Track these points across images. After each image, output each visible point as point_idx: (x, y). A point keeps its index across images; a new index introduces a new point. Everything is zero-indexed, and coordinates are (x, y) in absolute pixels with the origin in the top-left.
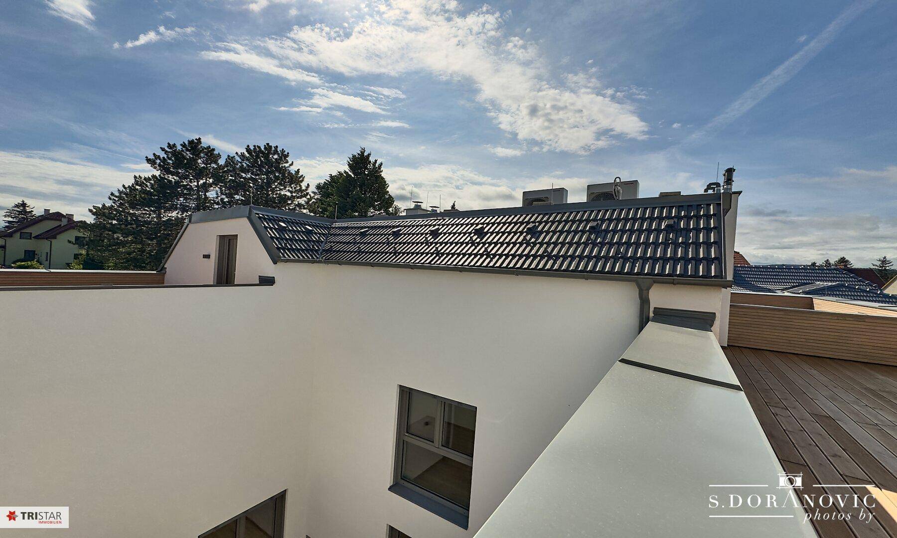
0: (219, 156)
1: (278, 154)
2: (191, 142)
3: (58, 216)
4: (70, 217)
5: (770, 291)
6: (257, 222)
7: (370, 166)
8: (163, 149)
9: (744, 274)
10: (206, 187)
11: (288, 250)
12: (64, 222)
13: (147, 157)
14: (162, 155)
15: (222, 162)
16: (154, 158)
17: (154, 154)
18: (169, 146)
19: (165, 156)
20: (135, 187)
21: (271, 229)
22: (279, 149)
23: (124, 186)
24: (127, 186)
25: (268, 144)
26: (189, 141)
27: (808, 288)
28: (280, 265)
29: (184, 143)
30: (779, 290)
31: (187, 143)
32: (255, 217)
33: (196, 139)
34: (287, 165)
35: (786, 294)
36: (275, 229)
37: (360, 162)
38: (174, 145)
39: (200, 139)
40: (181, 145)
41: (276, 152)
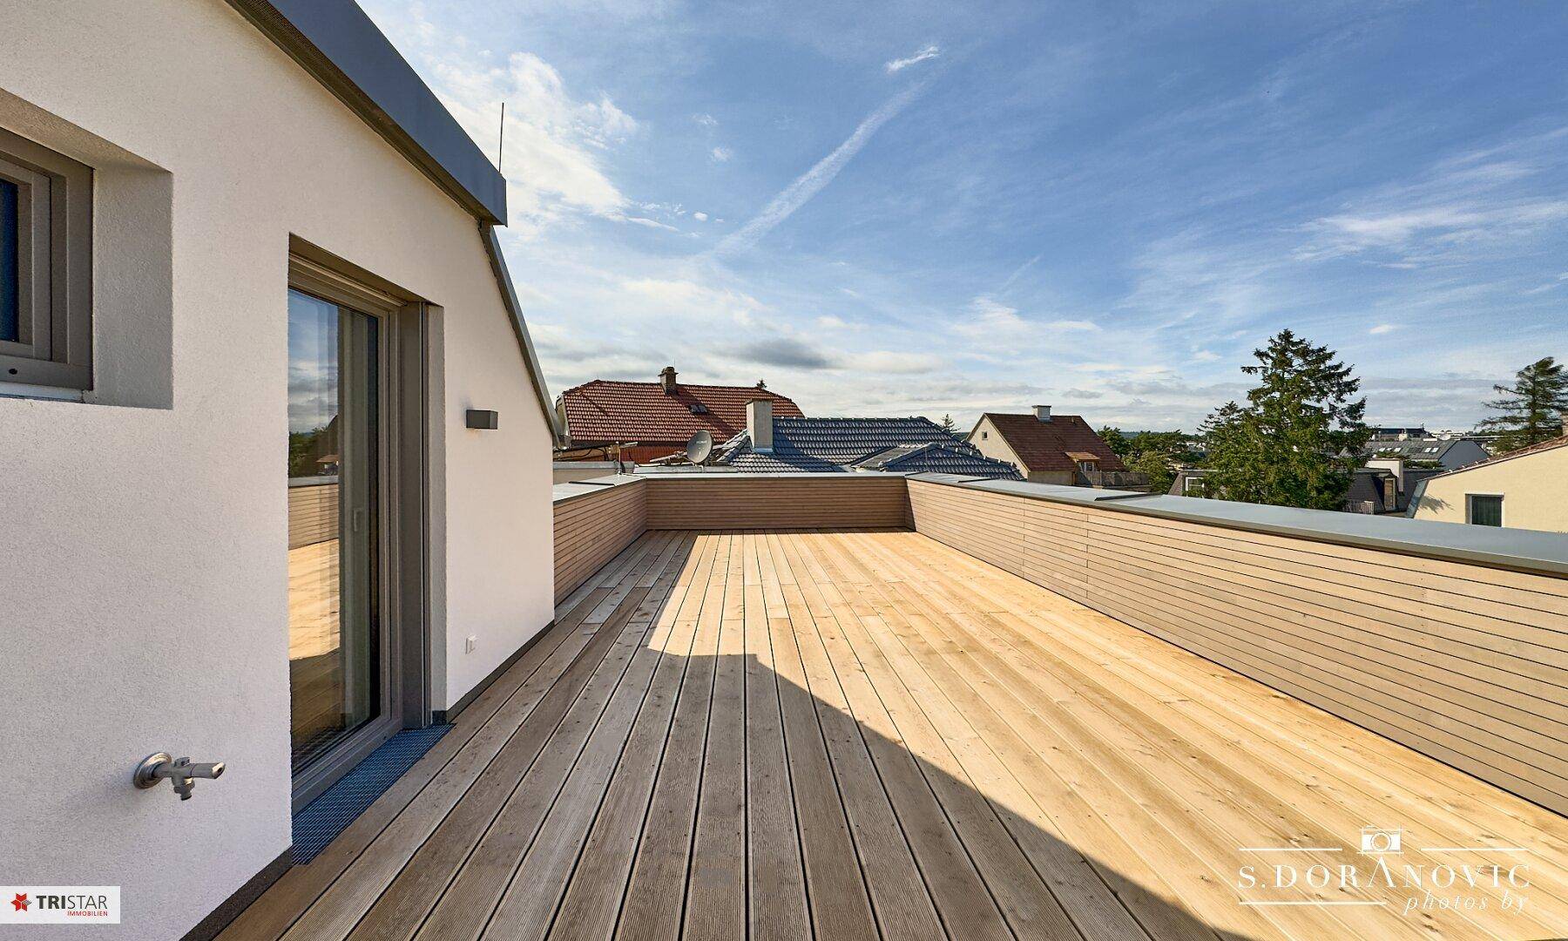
5: (833, 467)
9: (791, 434)
27: (890, 457)
30: (848, 463)
35: (860, 472)
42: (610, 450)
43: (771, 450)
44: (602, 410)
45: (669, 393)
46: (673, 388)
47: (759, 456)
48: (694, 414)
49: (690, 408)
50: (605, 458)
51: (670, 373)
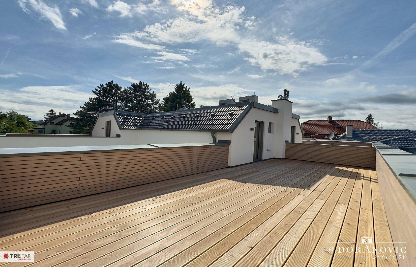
0: (121, 87)
1: (145, 86)
2: (109, 83)
3: (64, 115)
4: (68, 115)
6: (116, 115)
7: (184, 89)
8: (99, 87)
10: (116, 101)
11: (126, 125)
12: (66, 117)
13: (93, 91)
14: (99, 89)
15: (122, 90)
16: (95, 91)
17: (95, 89)
18: (101, 85)
19: (100, 89)
20: (90, 103)
21: (121, 118)
22: (145, 84)
23: (85, 102)
24: (86, 102)
25: (140, 82)
26: (108, 82)
28: (122, 130)
29: (107, 83)
31: (108, 83)
32: (116, 114)
33: (111, 81)
34: (149, 90)
36: (122, 118)
37: (180, 87)
38: (103, 85)
39: (113, 81)
40: (106, 84)
41: (144, 85)
42: (312, 136)
43: (352, 137)
44: (311, 127)
45: (329, 122)
46: (331, 121)
47: (348, 138)
48: (336, 127)
49: (335, 126)
50: (311, 137)
51: (330, 117)
